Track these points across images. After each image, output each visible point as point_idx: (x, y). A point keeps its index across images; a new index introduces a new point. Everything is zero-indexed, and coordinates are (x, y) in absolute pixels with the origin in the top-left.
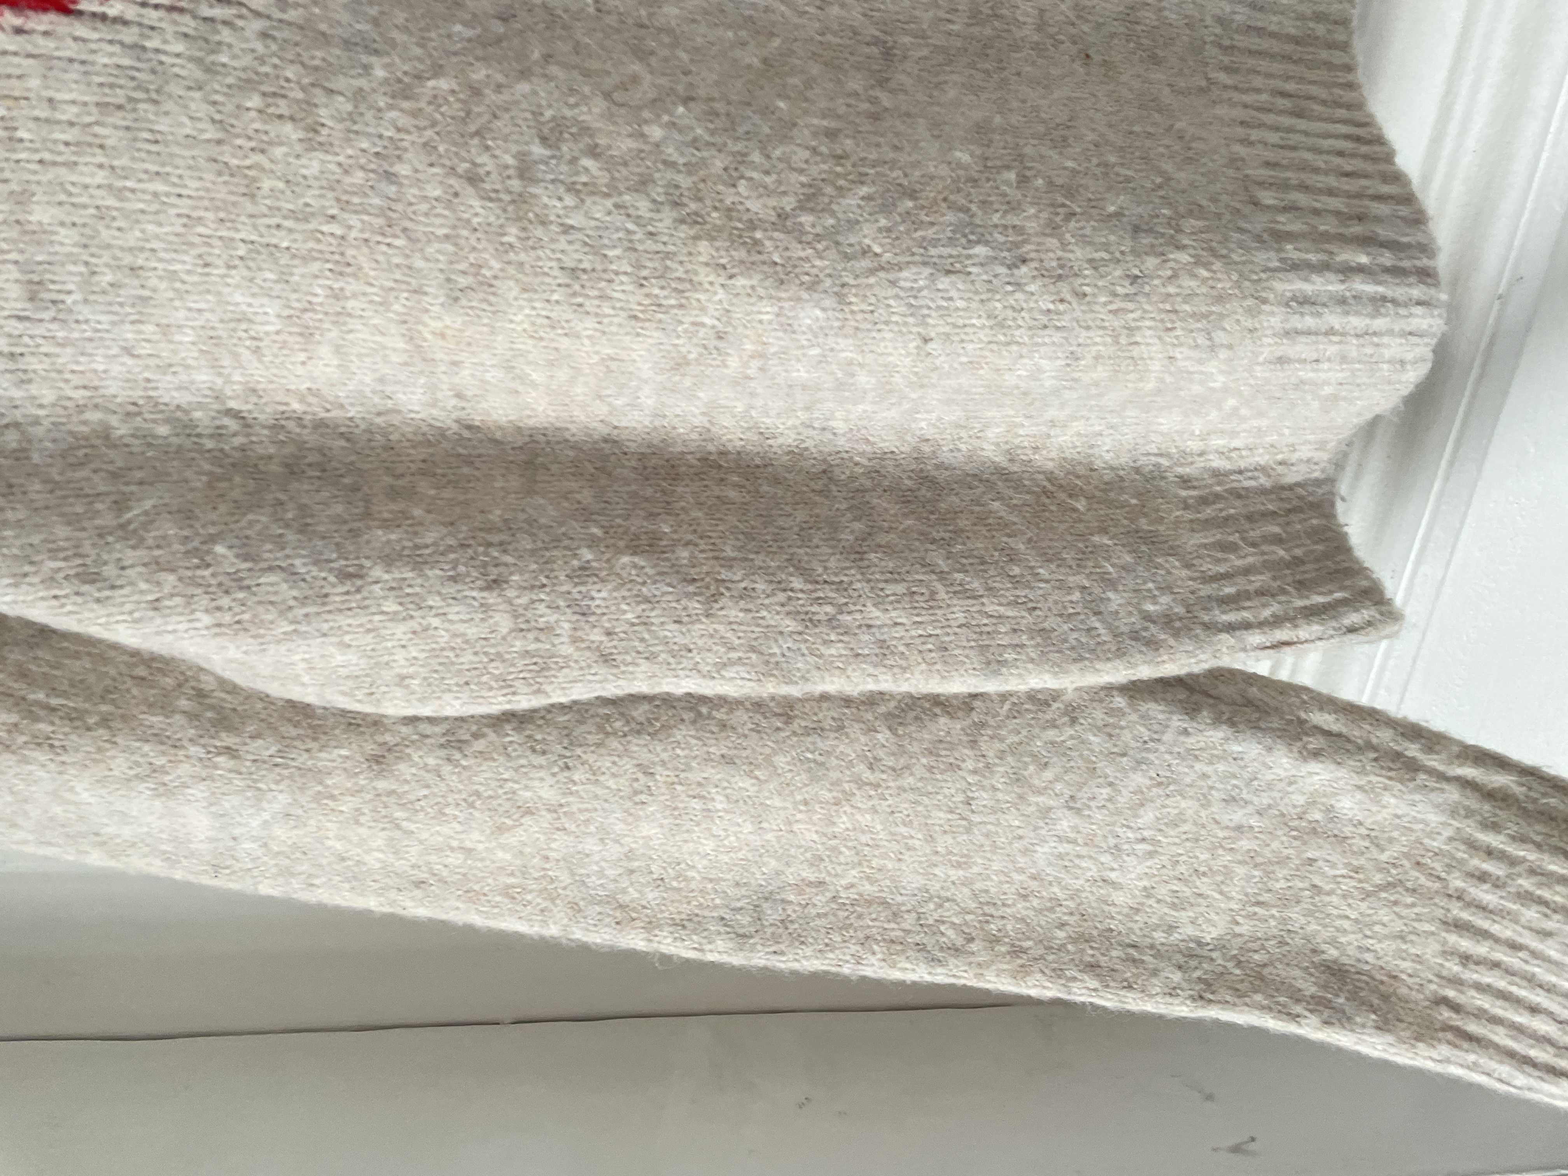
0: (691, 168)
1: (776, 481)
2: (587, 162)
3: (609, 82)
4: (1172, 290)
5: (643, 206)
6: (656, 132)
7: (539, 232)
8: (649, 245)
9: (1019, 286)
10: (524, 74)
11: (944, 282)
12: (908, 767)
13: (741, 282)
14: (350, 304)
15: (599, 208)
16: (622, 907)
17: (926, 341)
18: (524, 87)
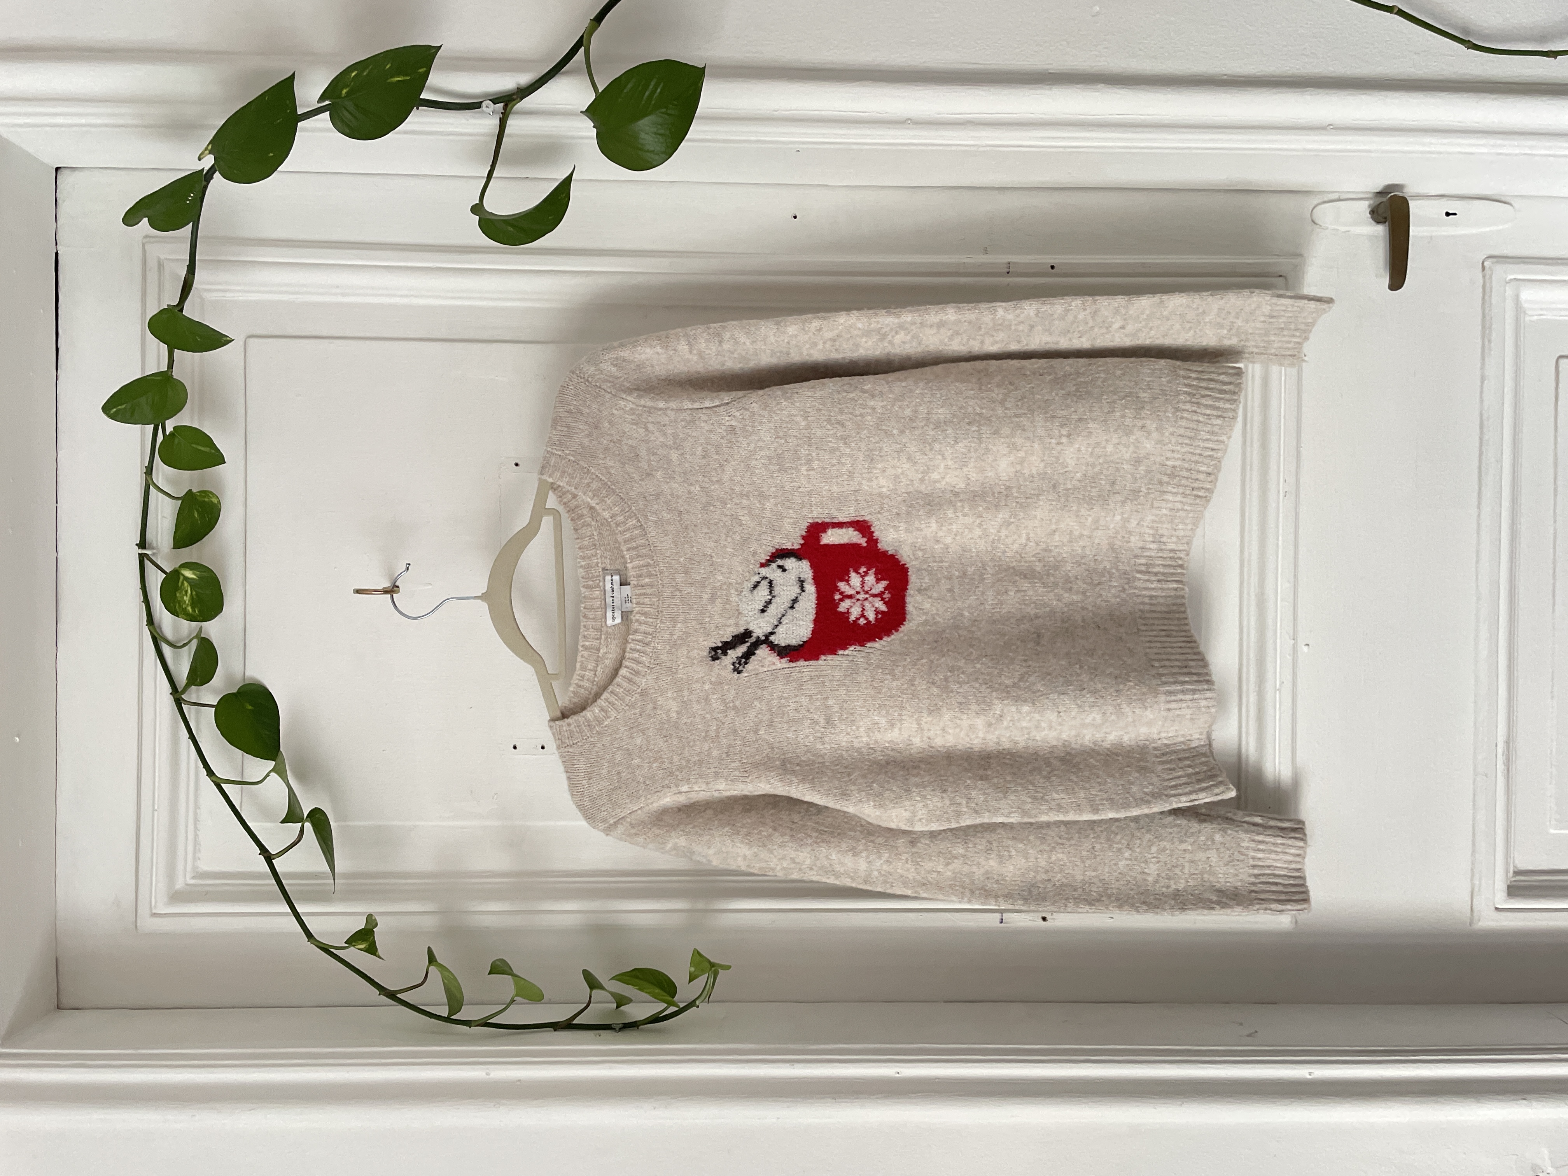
0: (989, 674)
1: (1021, 757)
2: (961, 675)
3: (965, 654)
4: (1129, 693)
5: (977, 685)
6: (978, 666)
7: (951, 694)
8: (980, 695)
9: (1084, 696)
10: (944, 656)
11: (1062, 697)
12: (1072, 837)
13: (1005, 702)
14: (903, 717)
15: (966, 687)
16: (986, 891)
17: (1060, 712)
18: (944, 659)
